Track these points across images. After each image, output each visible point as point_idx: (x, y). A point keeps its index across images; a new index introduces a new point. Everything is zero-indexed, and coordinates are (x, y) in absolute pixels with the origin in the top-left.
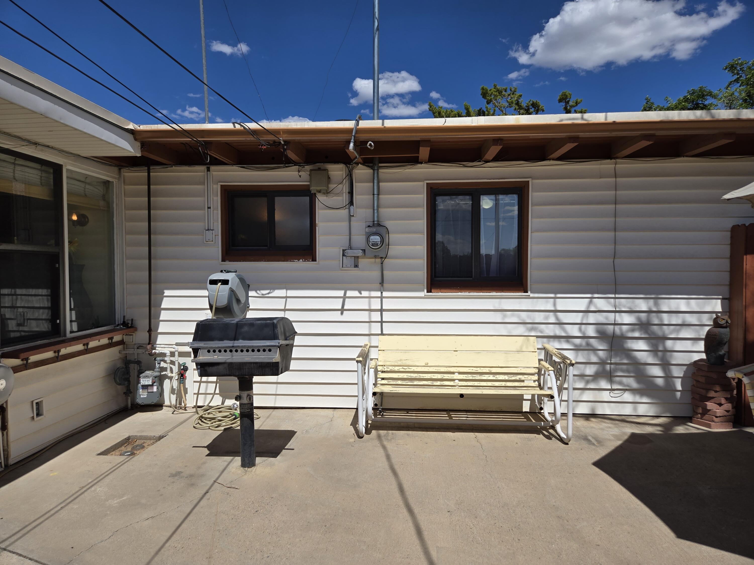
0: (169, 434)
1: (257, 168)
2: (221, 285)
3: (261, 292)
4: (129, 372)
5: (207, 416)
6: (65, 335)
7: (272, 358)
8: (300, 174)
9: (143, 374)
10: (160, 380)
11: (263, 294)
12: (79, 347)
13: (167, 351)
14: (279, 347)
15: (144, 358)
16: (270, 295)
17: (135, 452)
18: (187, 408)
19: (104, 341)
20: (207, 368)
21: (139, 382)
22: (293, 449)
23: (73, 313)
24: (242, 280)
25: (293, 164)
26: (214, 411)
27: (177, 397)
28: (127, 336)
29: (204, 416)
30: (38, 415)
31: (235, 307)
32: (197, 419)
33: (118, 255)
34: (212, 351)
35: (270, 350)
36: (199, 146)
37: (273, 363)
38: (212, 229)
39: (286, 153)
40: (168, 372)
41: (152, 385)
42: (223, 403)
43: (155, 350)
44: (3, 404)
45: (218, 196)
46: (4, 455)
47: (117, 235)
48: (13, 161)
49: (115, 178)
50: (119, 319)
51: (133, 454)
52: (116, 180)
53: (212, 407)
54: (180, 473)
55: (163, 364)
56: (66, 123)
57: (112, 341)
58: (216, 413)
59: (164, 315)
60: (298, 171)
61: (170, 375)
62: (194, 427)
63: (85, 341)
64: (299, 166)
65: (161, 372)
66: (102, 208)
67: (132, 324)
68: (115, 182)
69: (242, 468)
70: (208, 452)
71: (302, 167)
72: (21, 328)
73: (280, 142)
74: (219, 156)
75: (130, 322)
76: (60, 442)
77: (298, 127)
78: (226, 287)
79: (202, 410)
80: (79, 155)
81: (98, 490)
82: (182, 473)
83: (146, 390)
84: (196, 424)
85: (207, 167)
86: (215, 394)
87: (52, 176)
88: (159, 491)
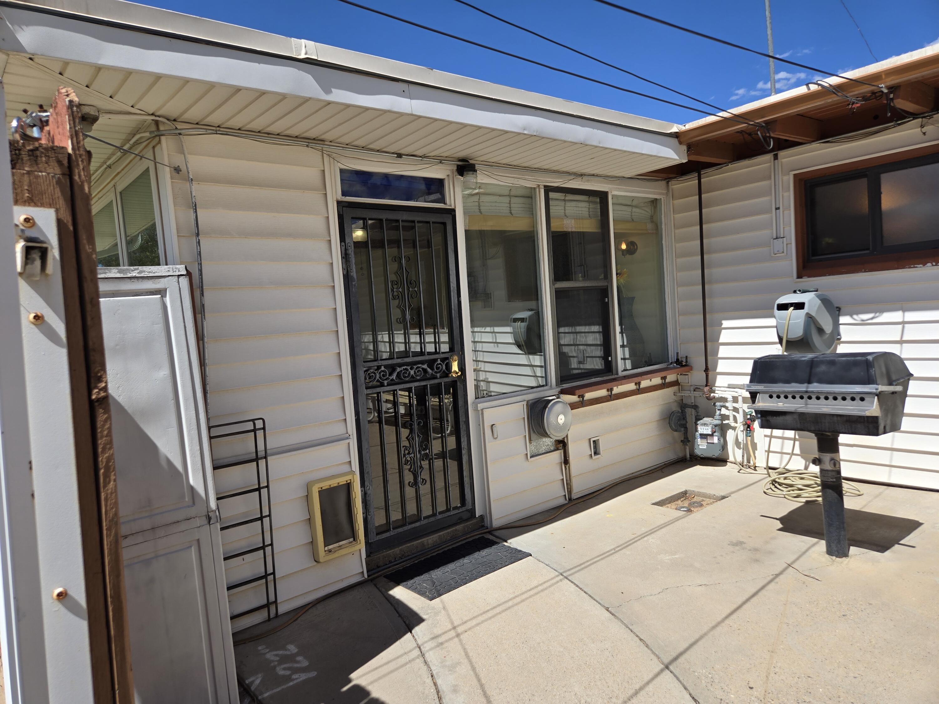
0: (732, 495)
1: (849, 138)
2: (793, 310)
3: (860, 318)
4: (686, 417)
5: (782, 481)
6: (617, 374)
7: (865, 411)
8: (924, 130)
9: (701, 421)
10: (722, 429)
11: (863, 320)
12: (631, 386)
13: (728, 395)
14: (877, 395)
15: (702, 403)
16: (874, 321)
17: (692, 509)
18: (756, 468)
19: (657, 380)
20: (770, 418)
21: (697, 430)
22: (914, 547)
23: (627, 350)
24: (826, 302)
25: (909, 118)
26: (792, 477)
27: (743, 453)
28: (682, 376)
29: (777, 480)
30: (596, 453)
31: (816, 339)
32: (769, 483)
33: (669, 282)
34: (775, 396)
35: (862, 399)
36: (758, 130)
37: (868, 417)
38: (782, 236)
39: (894, 104)
40: (731, 421)
41: (712, 435)
42: (806, 468)
43: (714, 393)
44: (564, 438)
45: (789, 190)
46: (567, 489)
47: (667, 260)
48: (563, 198)
49: (663, 194)
50: (673, 357)
51: (689, 511)
52: (664, 196)
53: (789, 471)
54: (741, 543)
55: (724, 411)
56: (605, 146)
57: (665, 381)
58: (795, 479)
59: (723, 351)
60: (922, 126)
61: (733, 424)
62: (765, 493)
63: (637, 379)
64: (922, 118)
65: (722, 420)
66: (650, 232)
67: (686, 362)
68: (662, 199)
69: (827, 556)
70: (781, 526)
71: (928, 118)
72: (582, 366)
73: (882, 92)
74: (789, 135)
75: (684, 360)
76: (617, 485)
77: (913, 59)
78: (801, 313)
79: (776, 473)
80: (624, 177)
81: (651, 540)
82: (745, 543)
83: (705, 441)
84: (767, 489)
85: (774, 154)
86: (792, 454)
87: (599, 205)
88: (715, 557)
